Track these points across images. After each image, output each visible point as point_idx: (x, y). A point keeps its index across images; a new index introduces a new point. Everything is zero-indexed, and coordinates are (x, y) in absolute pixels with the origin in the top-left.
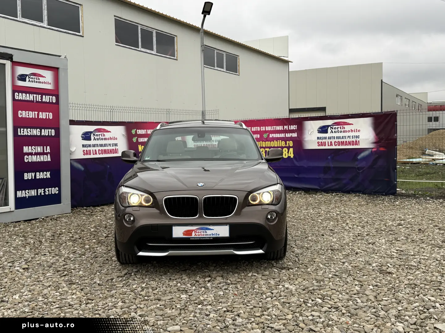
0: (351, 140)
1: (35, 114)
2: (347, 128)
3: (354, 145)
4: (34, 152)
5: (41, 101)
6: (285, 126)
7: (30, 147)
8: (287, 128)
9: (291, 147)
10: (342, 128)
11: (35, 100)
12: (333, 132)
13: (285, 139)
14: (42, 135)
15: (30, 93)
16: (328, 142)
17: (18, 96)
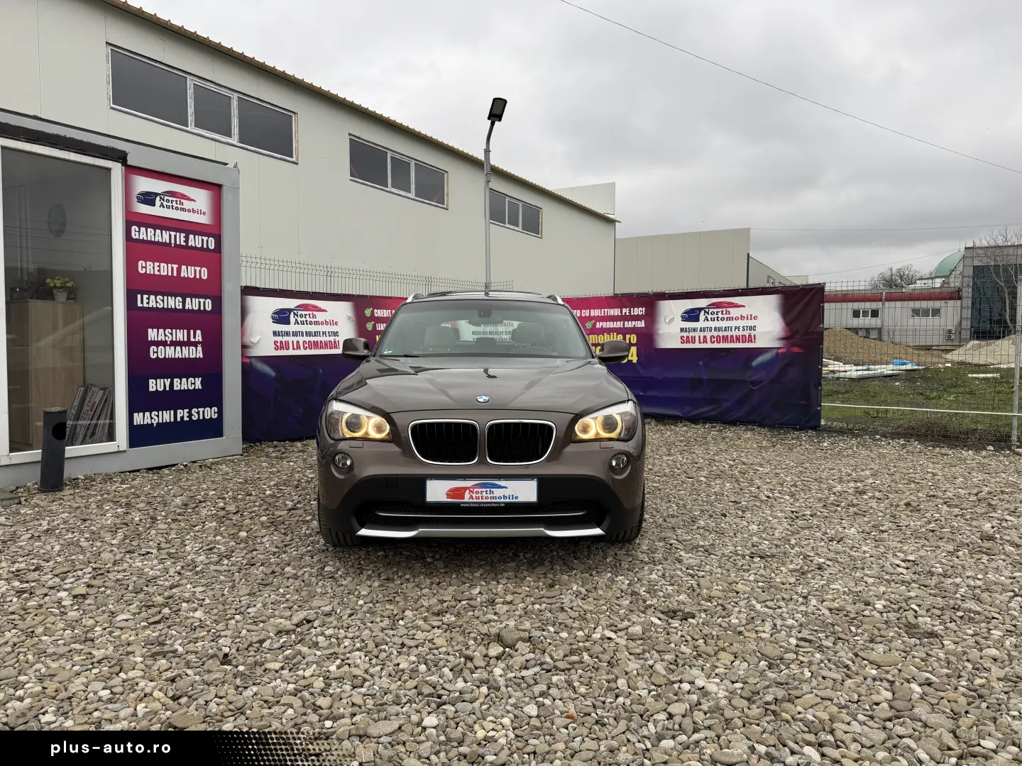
0: (741, 333)
1: (172, 268)
2: (734, 312)
3: (745, 342)
4: (169, 340)
5: (184, 244)
6: (624, 309)
7: (161, 331)
8: (628, 311)
9: (634, 345)
10: (724, 313)
11: (173, 242)
12: (708, 320)
13: (624, 332)
14: (186, 308)
15: (162, 228)
16: (699, 337)
17: (137, 233)
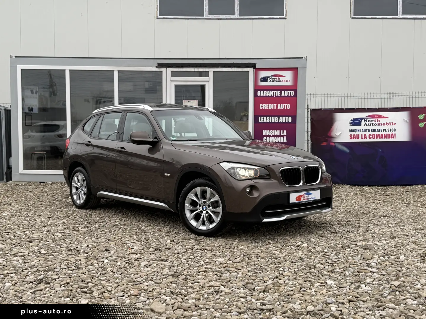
1: (274, 106)
4: (271, 135)
5: (280, 95)
7: (268, 131)
11: (275, 95)
14: (280, 121)
15: (270, 90)
17: (260, 94)
